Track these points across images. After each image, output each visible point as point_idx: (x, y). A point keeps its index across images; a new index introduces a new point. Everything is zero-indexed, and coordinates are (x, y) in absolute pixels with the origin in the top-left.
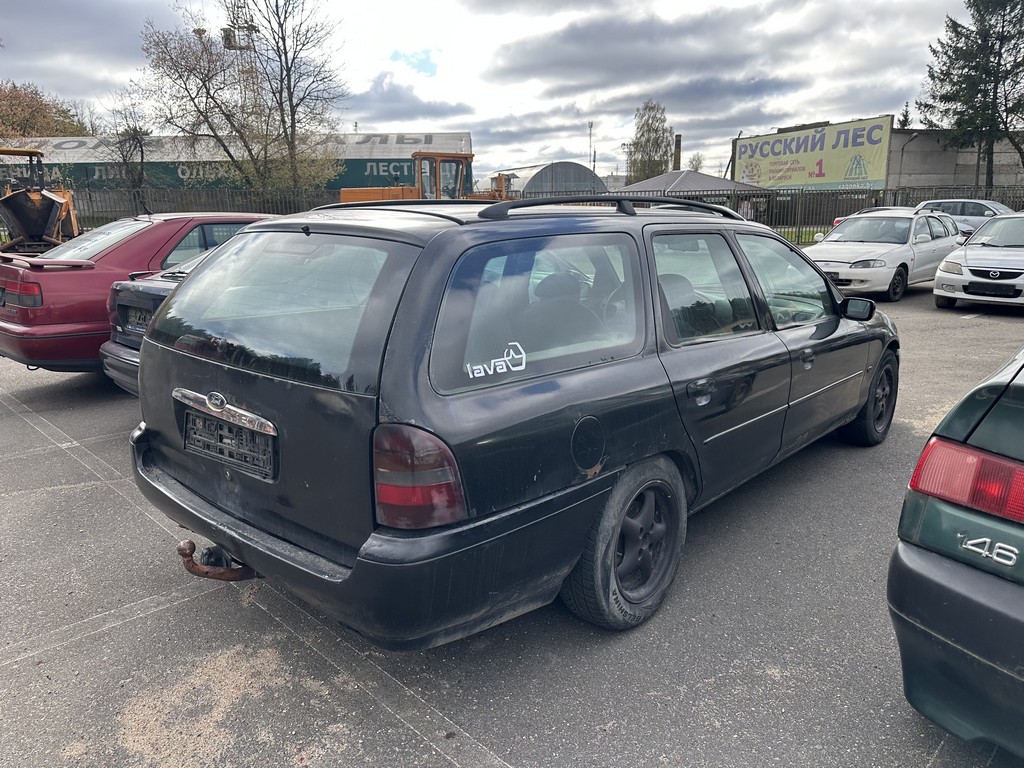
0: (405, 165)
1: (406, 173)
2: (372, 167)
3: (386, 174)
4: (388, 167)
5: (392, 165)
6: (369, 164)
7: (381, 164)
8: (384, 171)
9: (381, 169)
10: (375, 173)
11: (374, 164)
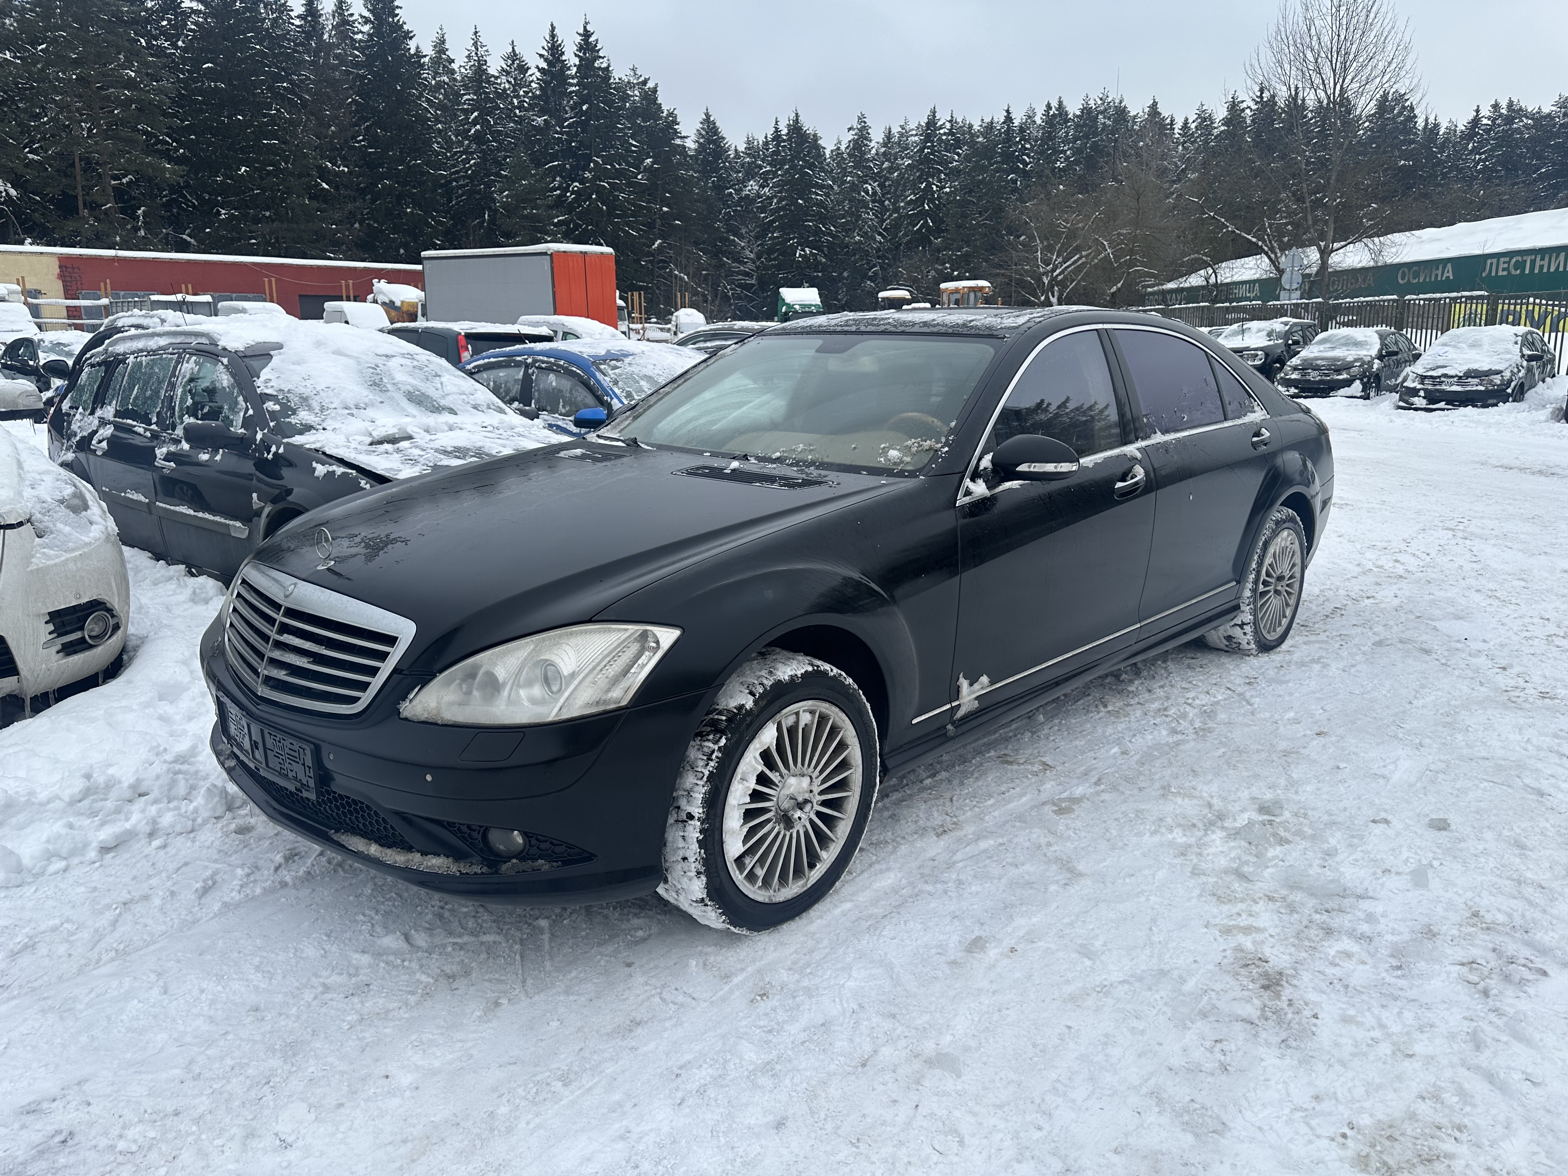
0: (1529, 259)
1: (1527, 272)
2: (1491, 264)
3: (1505, 273)
4: (1509, 263)
5: (1514, 260)
6: (1489, 261)
7: (1502, 260)
8: (1504, 269)
9: (1502, 266)
10: (1493, 274)
11: (1495, 261)
